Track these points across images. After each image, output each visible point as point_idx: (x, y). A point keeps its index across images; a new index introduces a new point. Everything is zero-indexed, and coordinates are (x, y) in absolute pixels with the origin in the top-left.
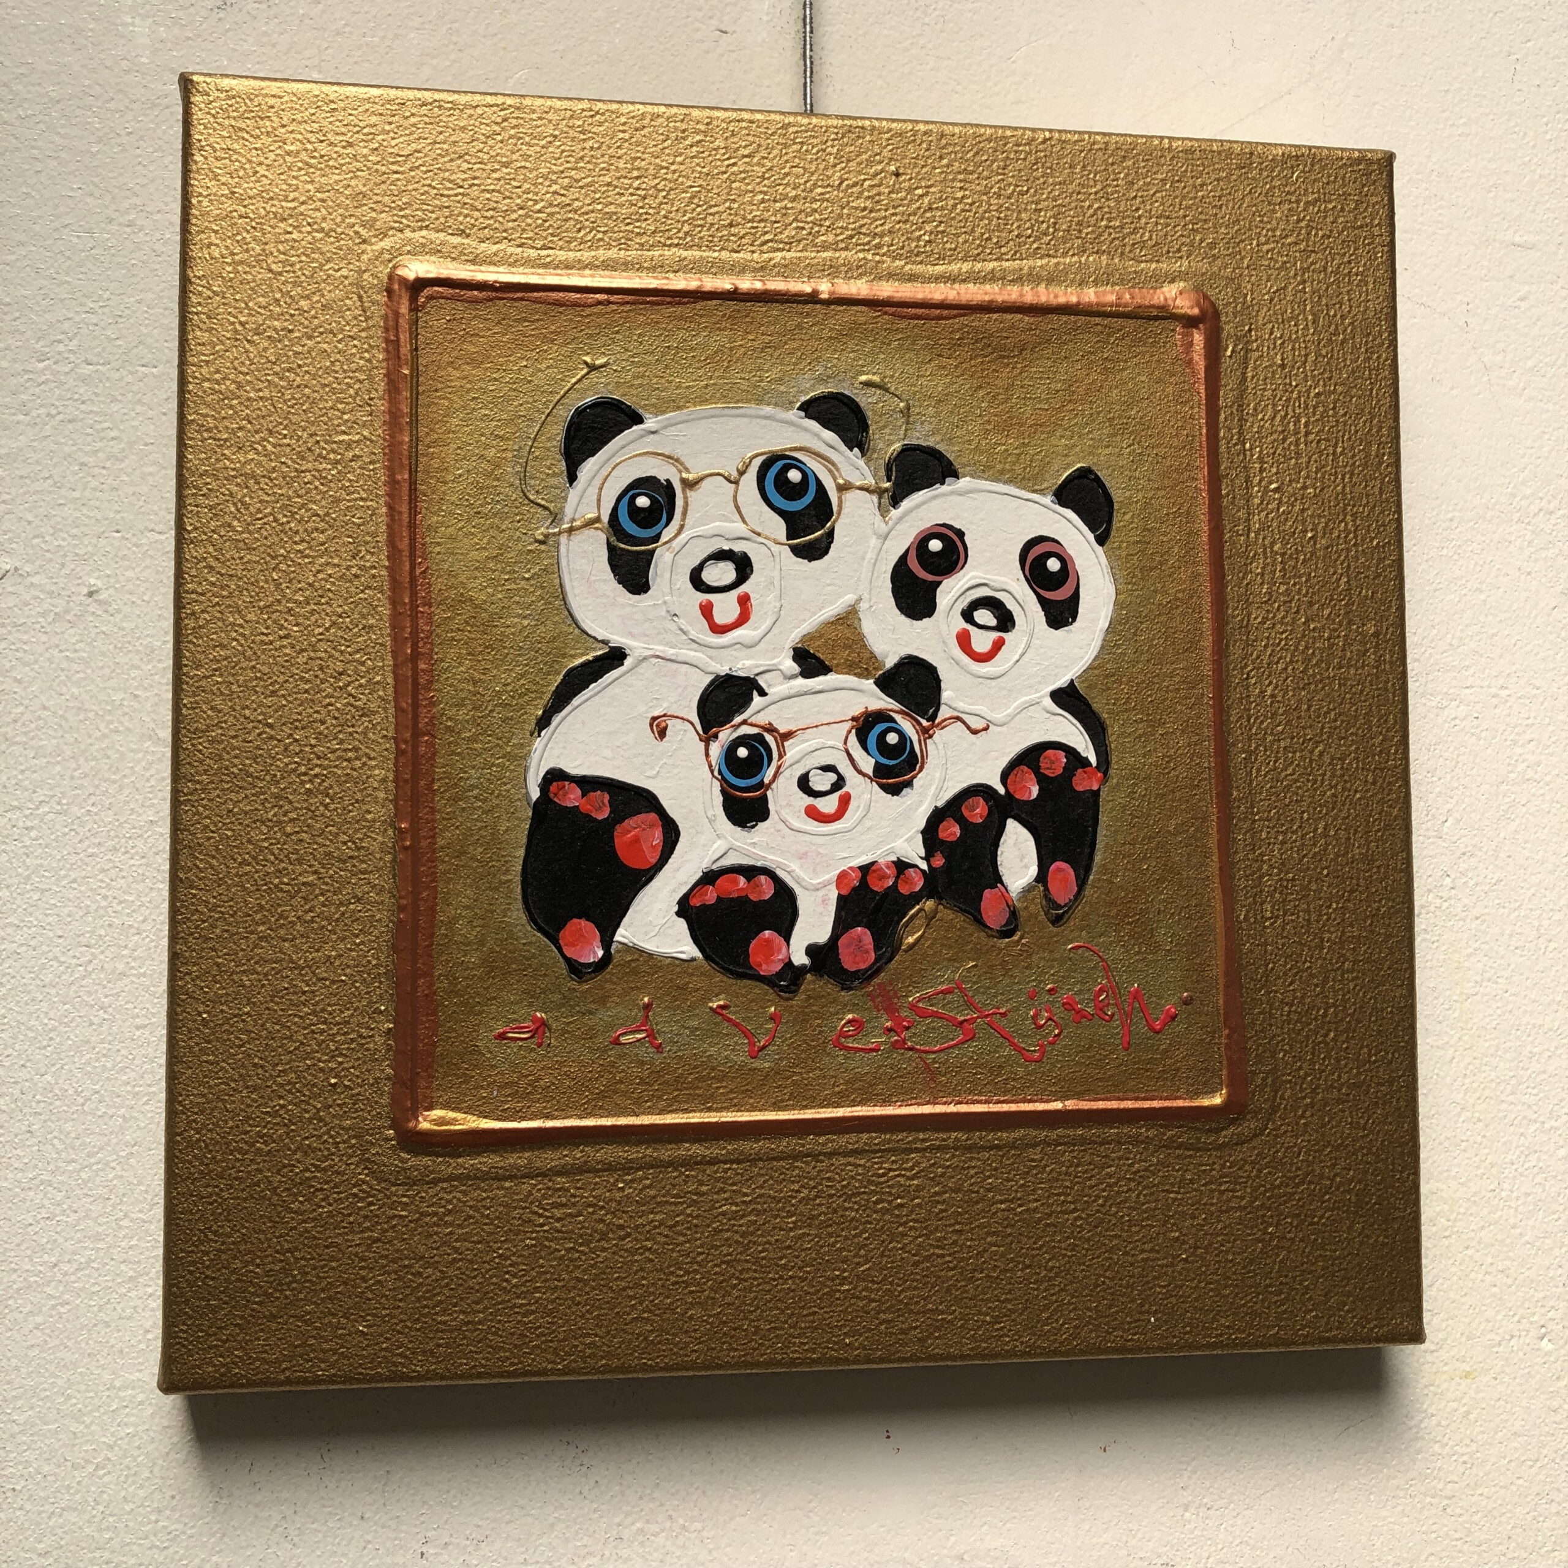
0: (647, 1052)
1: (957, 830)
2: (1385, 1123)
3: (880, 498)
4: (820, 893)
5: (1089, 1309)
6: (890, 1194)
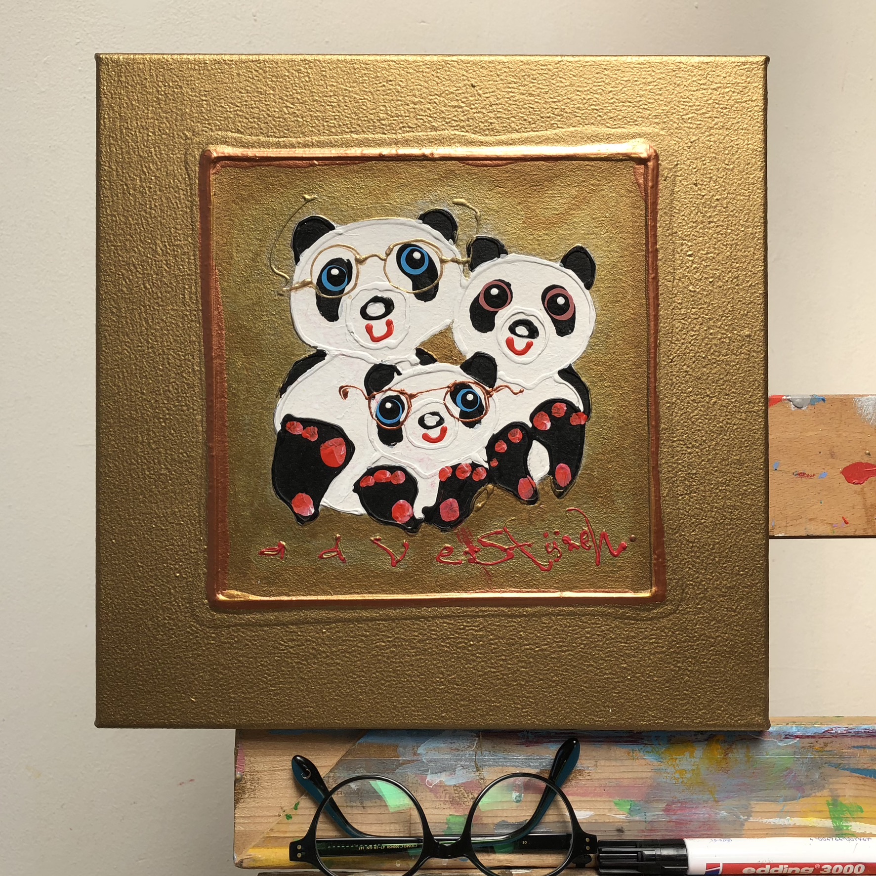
0: (337, 563)
1: (505, 446)
2: (747, 609)
3: (464, 266)
4: (430, 480)
5: (575, 703)
6: (466, 639)
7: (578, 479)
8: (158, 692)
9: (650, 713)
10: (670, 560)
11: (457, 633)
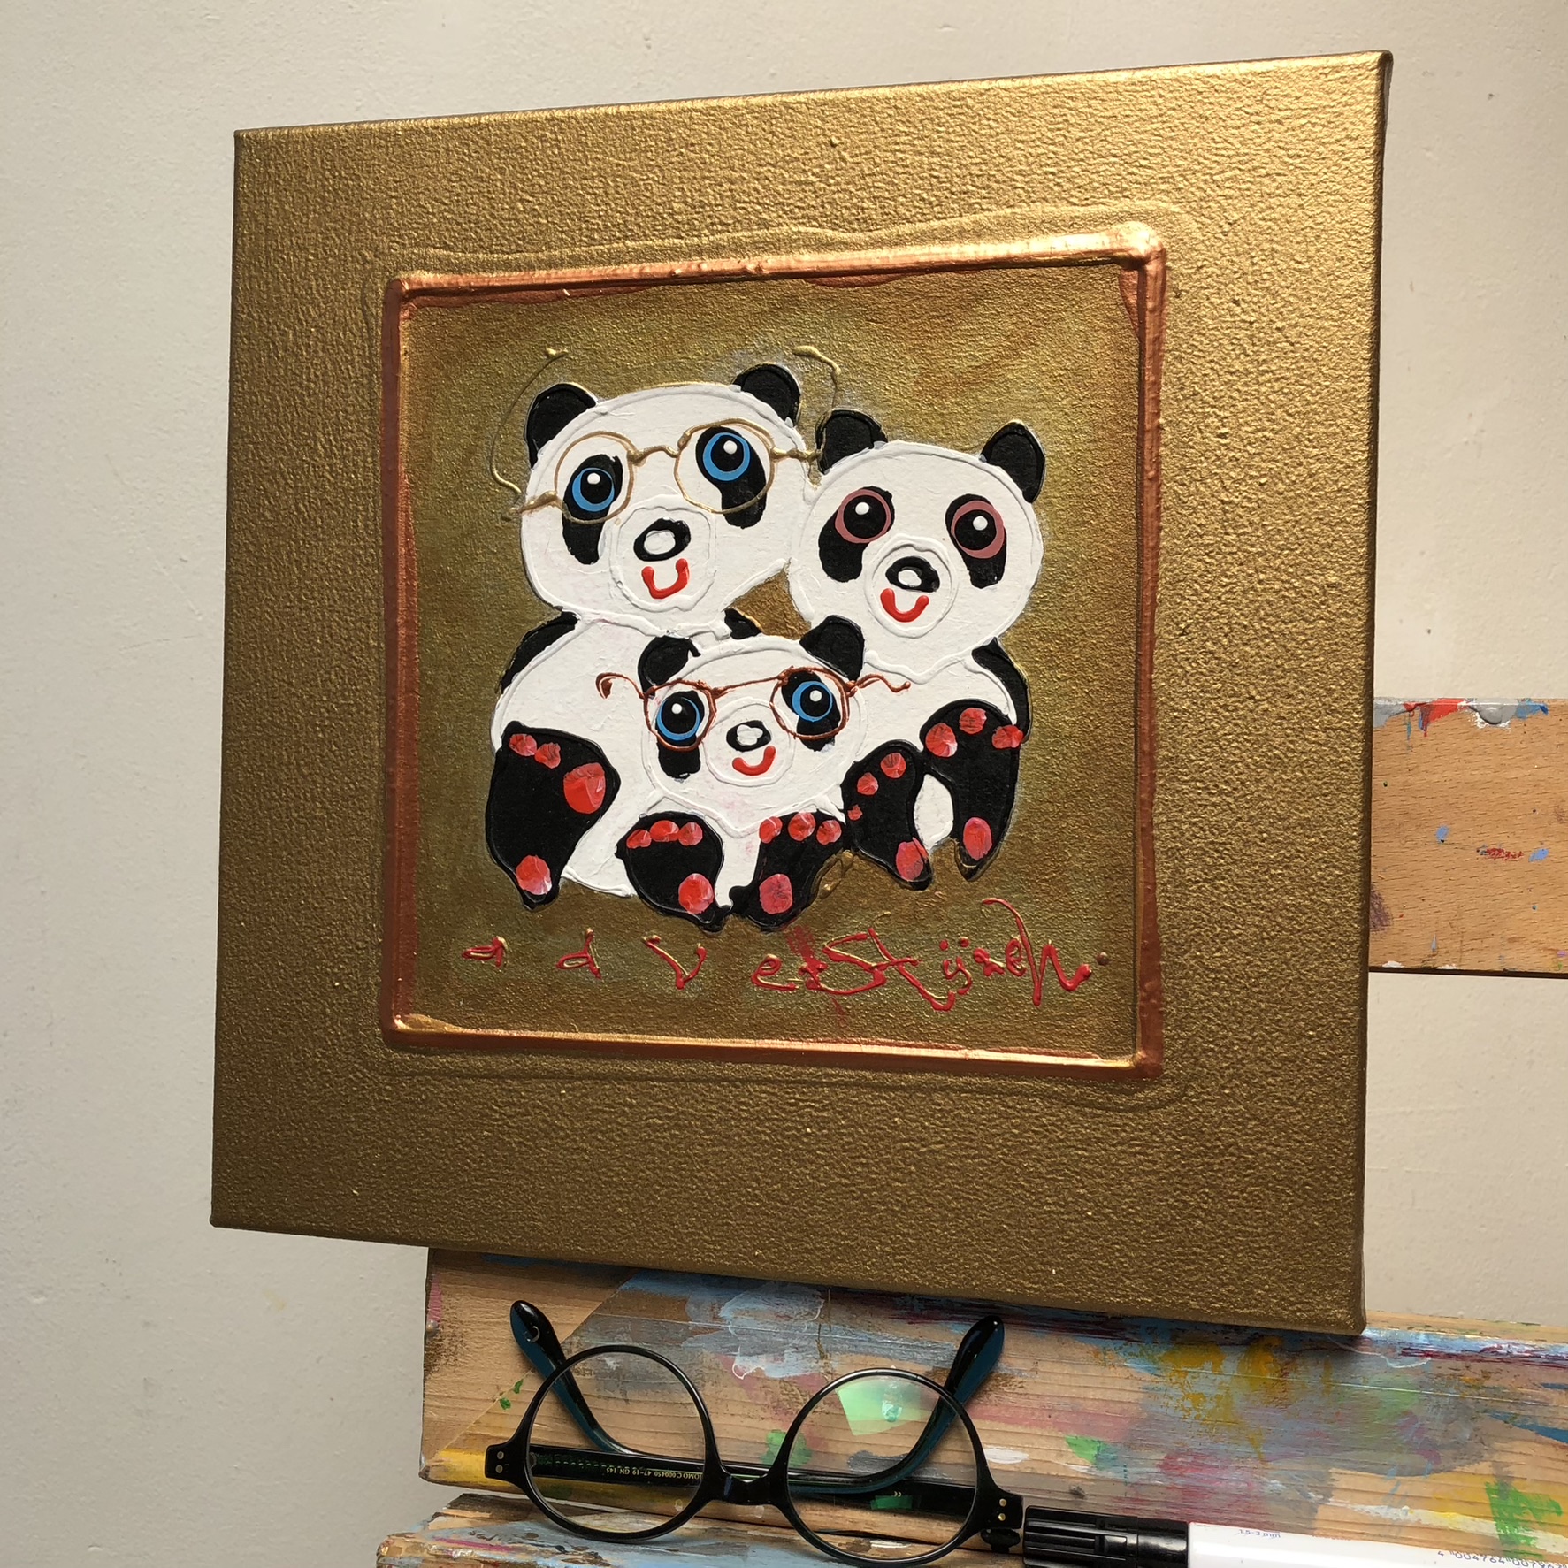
1: (875, 785)
2: (1320, 1102)
4: (744, 841)
5: (989, 1253)
6: (800, 1122)
7: (1003, 846)
8: (302, 1175)
9: (1128, 1282)
10: (1171, 1002)
11: (784, 1111)
